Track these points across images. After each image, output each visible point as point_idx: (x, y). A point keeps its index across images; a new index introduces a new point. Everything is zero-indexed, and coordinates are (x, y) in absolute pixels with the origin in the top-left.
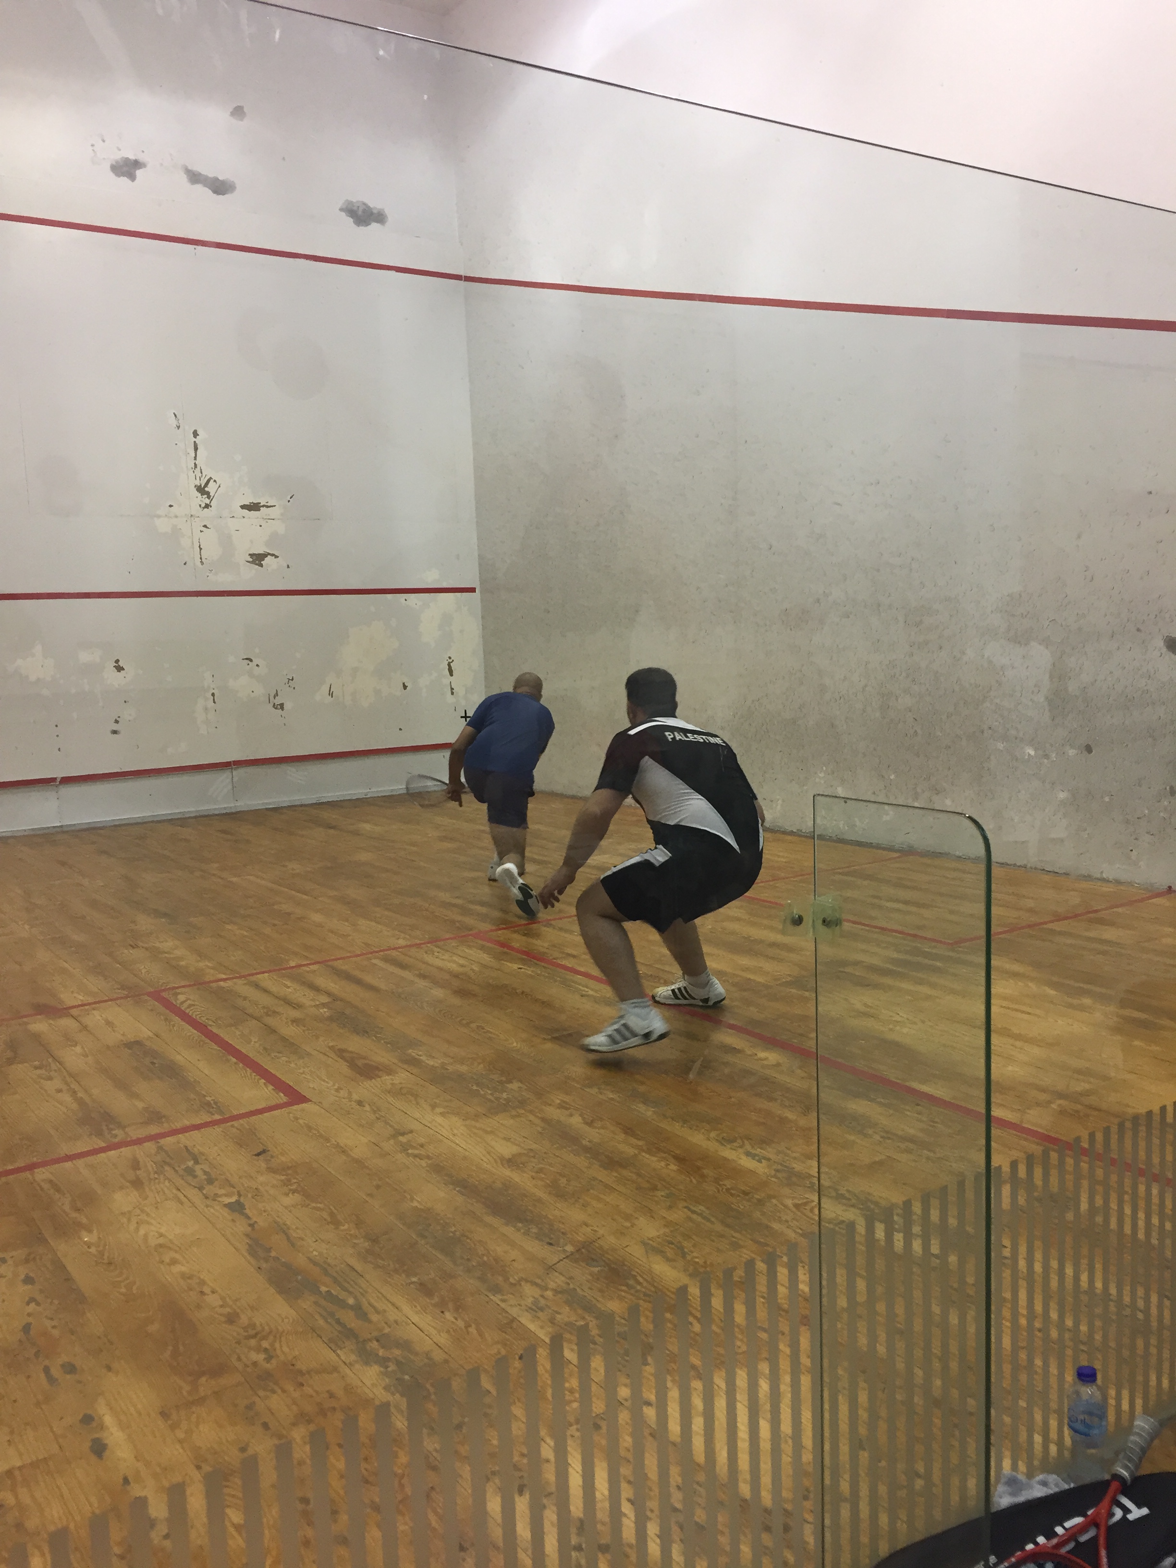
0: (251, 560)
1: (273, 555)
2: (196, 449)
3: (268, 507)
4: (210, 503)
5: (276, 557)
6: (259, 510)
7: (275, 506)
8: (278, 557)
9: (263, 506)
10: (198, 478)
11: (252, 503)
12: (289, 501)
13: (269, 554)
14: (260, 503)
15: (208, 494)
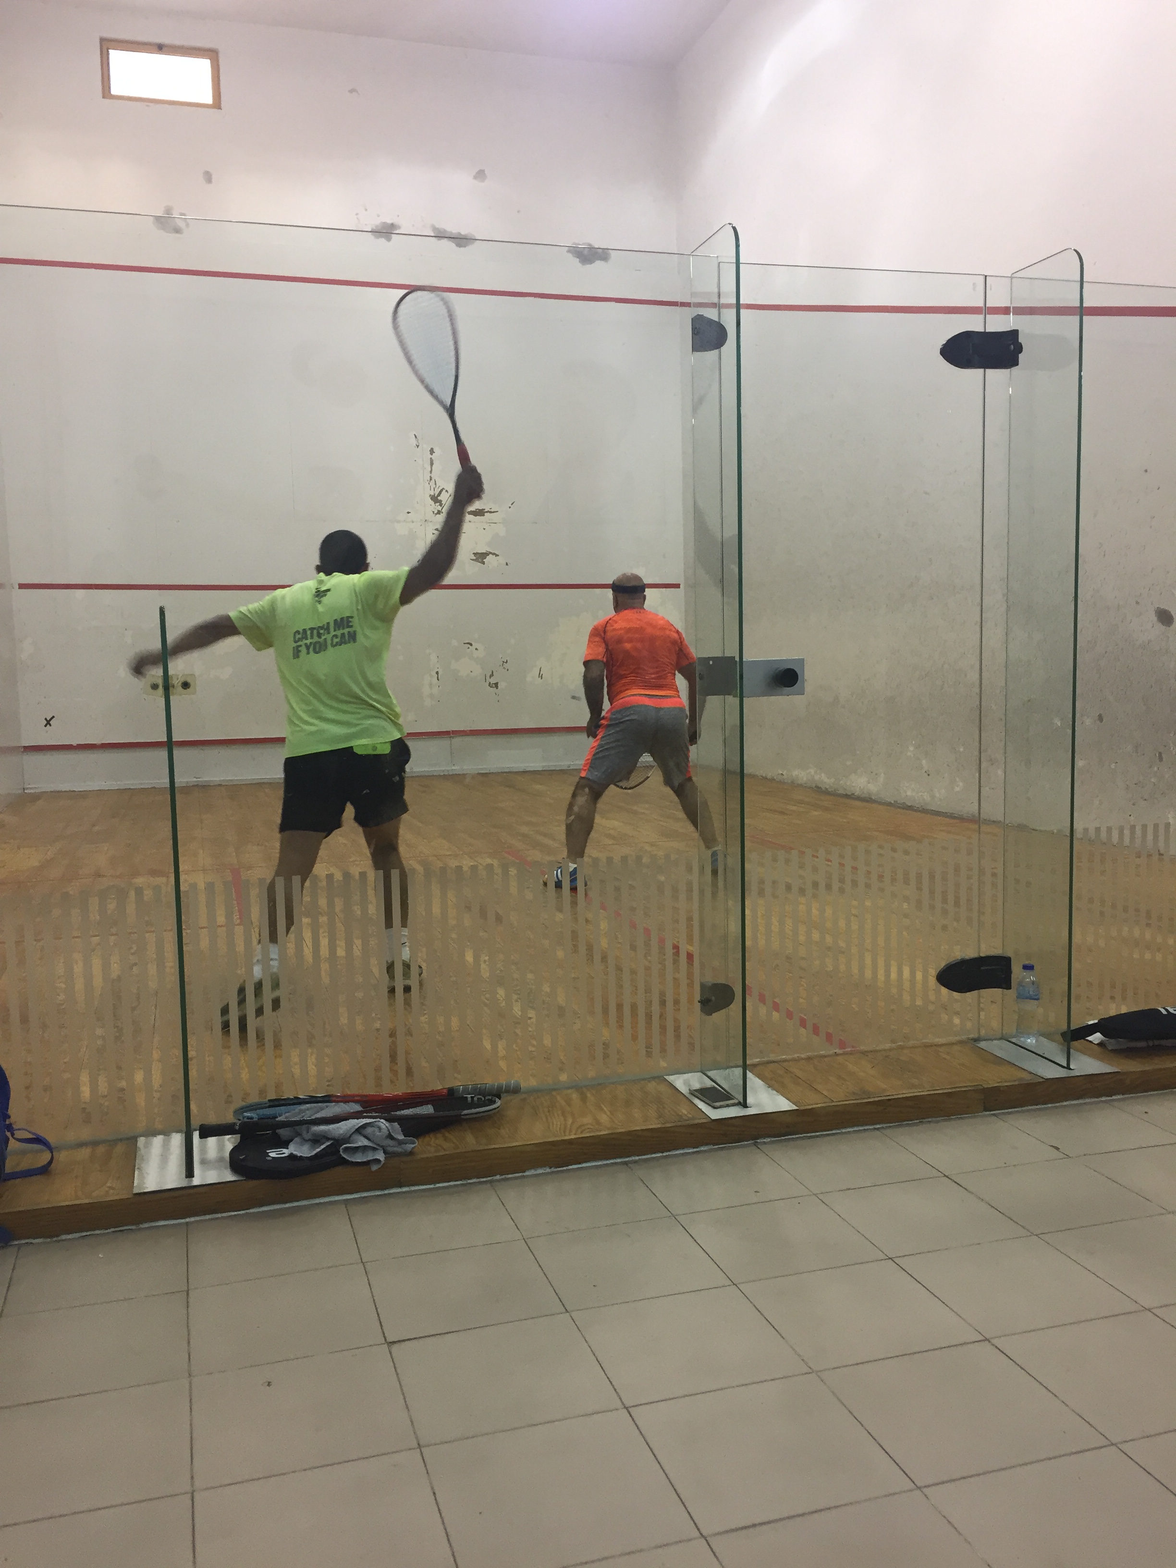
0: (475, 558)
1: (494, 554)
2: (432, 464)
3: (491, 512)
6: (484, 515)
7: (497, 512)
8: (498, 556)
9: (487, 512)
10: (432, 489)
12: (510, 507)
13: (491, 553)
14: (485, 509)
15: (440, 502)
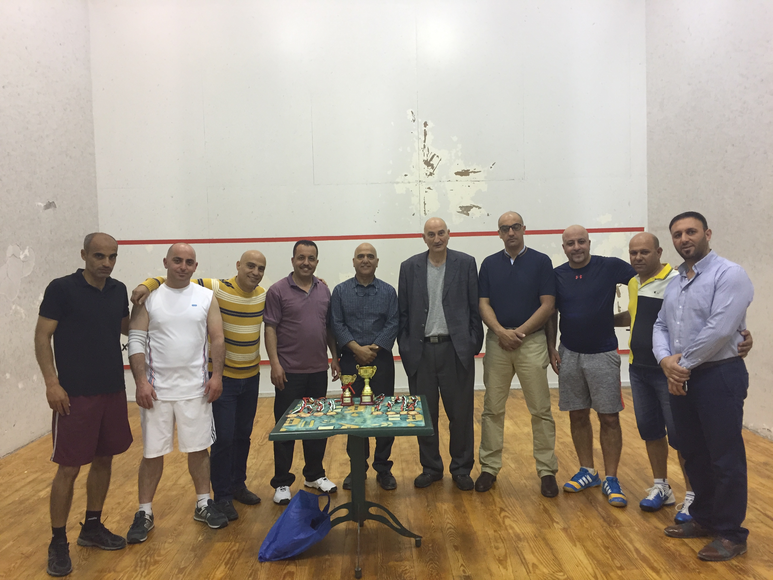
0: (461, 211)
1: (477, 207)
2: (425, 134)
3: (475, 172)
4: (433, 172)
5: (480, 208)
6: (469, 175)
7: (480, 171)
8: (481, 208)
9: (471, 172)
10: (426, 155)
11: (464, 170)
12: (491, 167)
13: (474, 206)
14: (469, 170)
15: (432, 166)
